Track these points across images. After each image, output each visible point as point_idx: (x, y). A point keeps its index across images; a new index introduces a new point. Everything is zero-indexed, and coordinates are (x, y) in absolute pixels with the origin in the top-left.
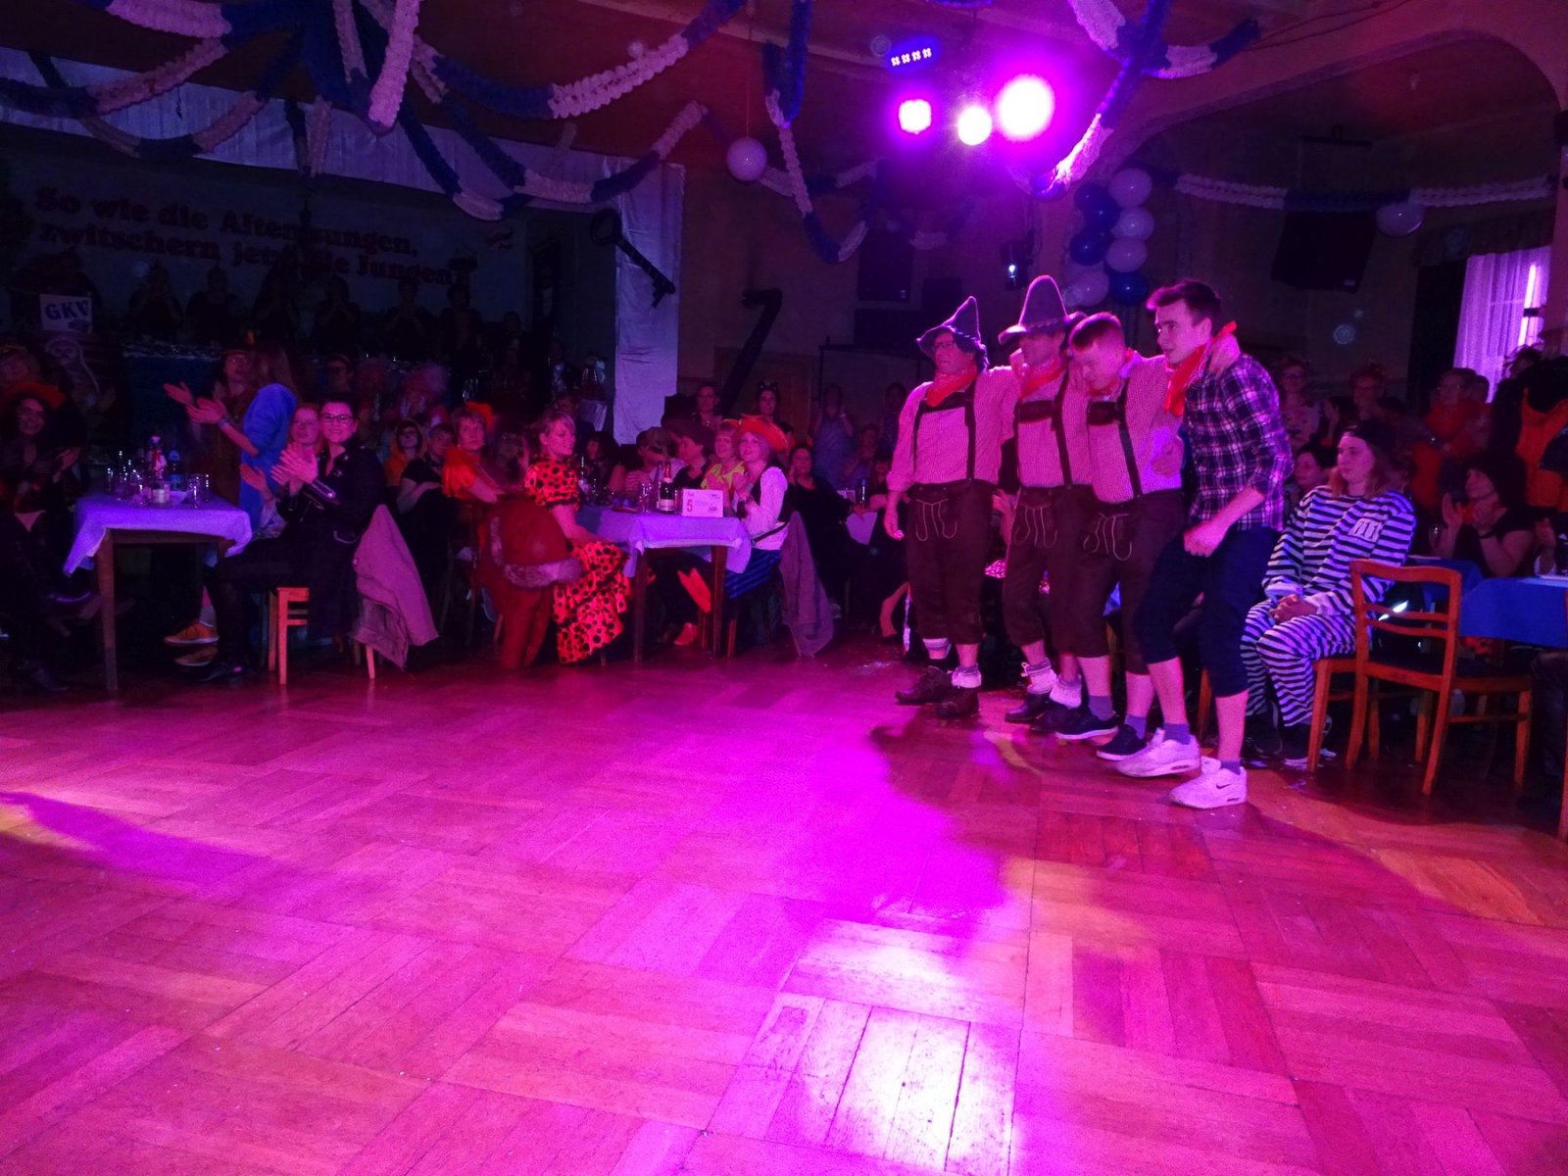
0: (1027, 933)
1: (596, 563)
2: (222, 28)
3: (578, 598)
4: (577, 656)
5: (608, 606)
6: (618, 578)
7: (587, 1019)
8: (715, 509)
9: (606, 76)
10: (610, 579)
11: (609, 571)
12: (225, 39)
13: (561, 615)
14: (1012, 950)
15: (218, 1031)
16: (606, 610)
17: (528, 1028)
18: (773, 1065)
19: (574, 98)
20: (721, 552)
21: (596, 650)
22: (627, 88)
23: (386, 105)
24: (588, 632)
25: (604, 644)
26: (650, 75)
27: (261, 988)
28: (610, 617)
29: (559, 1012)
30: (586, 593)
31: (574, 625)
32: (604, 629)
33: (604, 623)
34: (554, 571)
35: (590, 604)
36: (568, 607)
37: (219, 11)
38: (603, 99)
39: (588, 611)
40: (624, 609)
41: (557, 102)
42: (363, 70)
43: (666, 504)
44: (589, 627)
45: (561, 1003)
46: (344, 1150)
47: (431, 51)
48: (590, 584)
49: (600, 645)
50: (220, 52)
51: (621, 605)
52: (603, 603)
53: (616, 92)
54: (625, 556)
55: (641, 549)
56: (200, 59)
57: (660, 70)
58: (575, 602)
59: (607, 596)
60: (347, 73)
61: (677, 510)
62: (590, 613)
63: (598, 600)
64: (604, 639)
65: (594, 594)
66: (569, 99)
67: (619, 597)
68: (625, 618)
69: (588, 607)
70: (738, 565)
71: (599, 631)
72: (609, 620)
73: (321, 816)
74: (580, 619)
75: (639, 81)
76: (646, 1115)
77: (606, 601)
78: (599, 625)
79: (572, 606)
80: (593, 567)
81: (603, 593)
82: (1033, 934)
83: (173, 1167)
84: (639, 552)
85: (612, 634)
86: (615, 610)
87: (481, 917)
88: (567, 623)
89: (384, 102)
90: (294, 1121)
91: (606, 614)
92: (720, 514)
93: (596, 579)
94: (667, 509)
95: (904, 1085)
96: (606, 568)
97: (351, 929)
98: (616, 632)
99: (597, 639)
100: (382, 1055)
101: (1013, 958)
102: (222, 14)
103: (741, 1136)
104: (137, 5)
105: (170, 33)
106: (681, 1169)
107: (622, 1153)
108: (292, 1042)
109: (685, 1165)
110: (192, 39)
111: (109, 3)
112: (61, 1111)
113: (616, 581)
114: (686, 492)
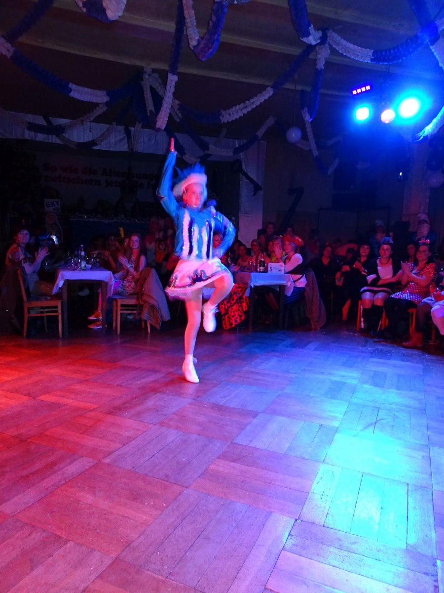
0: (428, 446)
1: (236, 291)
2: (106, 99)
3: (229, 305)
4: (229, 327)
5: (240, 308)
6: (244, 297)
7: (244, 468)
8: (280, 271)
9: (242, 105)
10: (241, 298)
11: (241, 295)
12: (107, 104)
13: (223, 311)
14: (423, 454)
15: (107, 460)
16: (239, 310)
17: (221, 469)
18: (323, 494)
19: (230, 114)
20: (282, 287)
21: (236, 325)
22: (249, 109)
23: (162, 121)
24: (233, 318)
25: (239, 323)
26: (258, 103)
27: (120, 446)
28: (241, 312)
29: (232, 464)
30: (231, 303)
31: (227, 315)
32: (238, 317)
33: (239, 315)
35: (233, 307)
36: (225, 308)
37: (105, 93)
38: (240, 114)
40: (247, 309)
41: (223, 117)
42: (154, 111)
43: (262, 268)
44: (233, 316)
45: (233, 461)
46: (154, 513)
47: (177, 102)
48: (233, 300)
49: (237, 323)
50: (105, 108)
51: (245, 308)
53: (245, 111)
54: (246, 289)
55: (253, 286)
56: (99, 111)
57: (262, 101)
58: (228, 306)
59: (239, 304)
60: (148, 112)
61: (266, 271)
62: (233, 311)
63: (236, 306)
64: (239, 321)
65: (235, 303)
66: (227, 115)
67: (244, 305)
68: (246, 313)
69: (232, 309)
70: (289, 293)
71: (237, 318)
72: (240, 314)
73: (138, 382)
74: (229, 313)
75: (254, 106)
76: (272, 510)
77: (239, 306)
78: (237, 316)
79: (226, 308)
81: (238, 303)
82: (431, 447)
83: (93, 513)
85: (241, 319)
86: (243, 309)
87: (200, 424)
88: (225, 314)
89: (161, 120)
90: (136, 499)
91: (239, 312)
92: (282, 273)
93: (235, 298)
94: (262, 271)
95: (382, 508)
96: (239, 294)
97: (151, 425)
98: (243, 318)
99: (236, 321)
100: (167, 476)
101: (423, 457)
102: (107, 94)
103: (313, 523)
104: (80, 93)
105: (89, 102)
106: (289, 535)
107: (264, 525)
108: (133, 468)
109: (291, 533)
110: (97, 105)
111: (70, 93)
112: (54, 487)
113: (243, 299)
114: (269, 264)
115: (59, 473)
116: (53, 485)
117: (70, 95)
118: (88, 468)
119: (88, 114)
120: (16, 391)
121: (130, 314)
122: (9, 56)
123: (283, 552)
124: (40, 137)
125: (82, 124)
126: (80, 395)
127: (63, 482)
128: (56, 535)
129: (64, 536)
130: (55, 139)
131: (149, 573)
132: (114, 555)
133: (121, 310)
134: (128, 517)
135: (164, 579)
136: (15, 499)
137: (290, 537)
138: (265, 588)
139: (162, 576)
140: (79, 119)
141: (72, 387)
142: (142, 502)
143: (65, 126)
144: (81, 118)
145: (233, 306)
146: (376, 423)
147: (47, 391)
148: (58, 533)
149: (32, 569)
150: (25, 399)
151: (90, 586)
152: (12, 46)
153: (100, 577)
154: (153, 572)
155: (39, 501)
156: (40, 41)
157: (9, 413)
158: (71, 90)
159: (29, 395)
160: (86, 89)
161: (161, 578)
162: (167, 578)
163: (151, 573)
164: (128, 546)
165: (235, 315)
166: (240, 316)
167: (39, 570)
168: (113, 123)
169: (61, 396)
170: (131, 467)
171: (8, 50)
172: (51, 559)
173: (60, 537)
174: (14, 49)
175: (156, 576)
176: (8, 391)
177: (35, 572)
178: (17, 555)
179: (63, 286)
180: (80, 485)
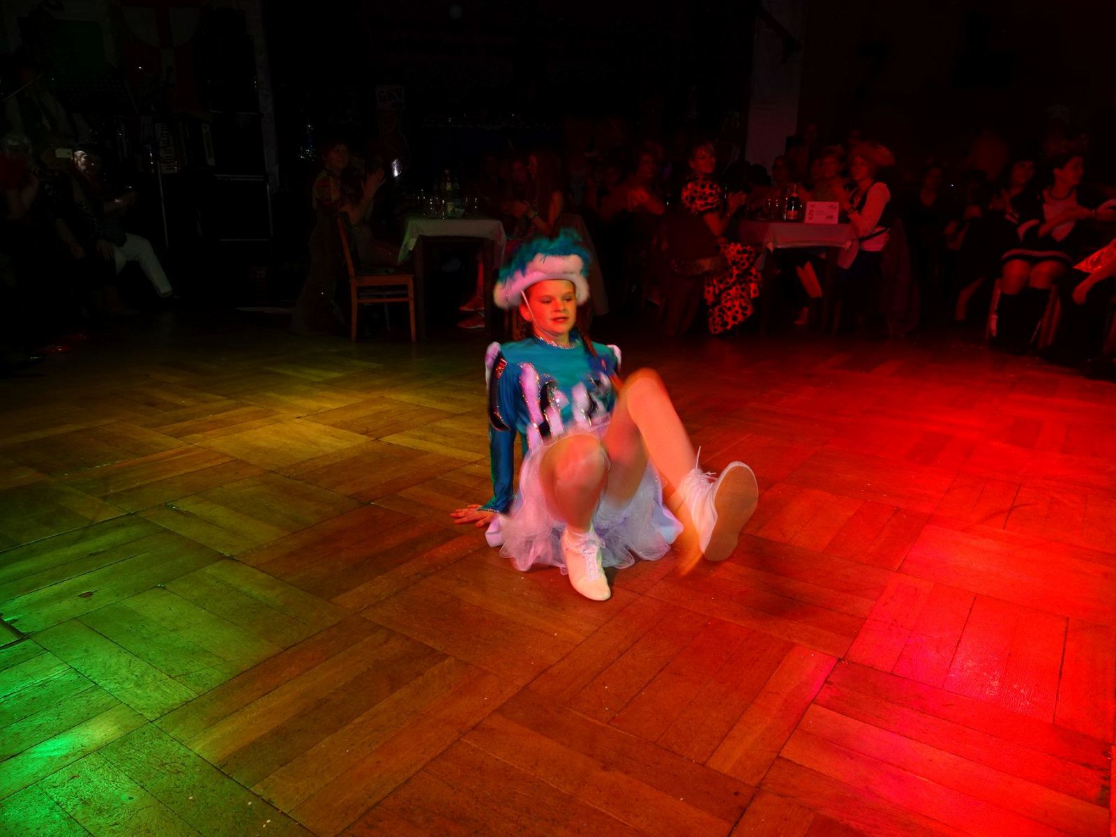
1: (737, 260)
3: (722, 286)
4: (720, 330)
5: (743, 294)
6: (753, 271)
8: (832, 217)
10: (746, 272)
11: (746, 266)
13: (710, 298)
18: (894, 623)
20: (834, 252)
21: (734, 326)
24: (729, 313)
25: (740, 322)
28: (745, 301)
30: (727, 283)
31: (718, 307)
32: (740, 311)
33: (741, 306)
34: (707, 264)
35: (731, 291)
36: (714, 293)
39: (729, 297)
40: (757, 295)
43: (793, 214)
44: (729, 309)
48: (731, 276)
49: (736, 323)
51: (755, 292)
52: (740, 291)
54: (758, 255)
58: (719, 289)
59: (743, 286)
61: (800, 219)
62: (731, 299)
63: (737, 289)
64: (740, 318)
65: (734, 284)
67: (753, 286)
68: (755, 302)
69: (729, 294)
70: (847, 263)
71: (737, 312)
72: (744, 305)
74: (723, 302)
76: (795, 641)
77: (743, 290)
78: (737, 308)
79: (717, 292)
80: (734, 263)
81: (740, 284)
83: (484, 619)
84: (768, 250)
85: (745, 315)
86: (749, 295)
88: (714, 304)
91: (742, 300)
92: (835, 221)
93: (736, 272)
94: (792, 218)
96: (743, 264)
98: (749, 313)
99: (735, 318)
101: (1105, 574)
103: (872, 667)
106: (826, 682)
107: (779, 663)
109: (829, 680)
112: (419, 576)
113: (751, 274)
114: (809, 203)
115: (424, 555)
116: (416, 574)
118: (470, 551)
120: (346, 426)
123: (812, 706)
126: (451, 437)
127: (432, 571)
128: (427, 647)
129: (438, 649)
131: (578, 714)
132: (520, 683)
134: (541, 631)
135: (604, 725)
136: (361, 589)
137: (826, 685)
138: (779, 758)
139: (600, 720)
141: (438, 424)
142: (563, 609)
145: (730, 288)
146: (1011, 510)
147: (396, 428)
148: (431, 644)
149: (393, 690)
150: (362, 440)
151: (484, 722)
153: (500, 710)
154: (585, 713)
155: (395, 594)
157: (339, 460)
159: (366, 433)
161: (598, 723)
162: (608, 724)
163: (582, 715)
164: (543, 672)
165: (734, 306)
166: (744, 309)
167: (402, 693)
169: (420, 438)
172: (421, 678)
173: (433, 650)
175: (590, 719)
176: (333, 425)
177: (397, 695)
178: (368, 669)
179: (415, 247)
180: (459, 576)
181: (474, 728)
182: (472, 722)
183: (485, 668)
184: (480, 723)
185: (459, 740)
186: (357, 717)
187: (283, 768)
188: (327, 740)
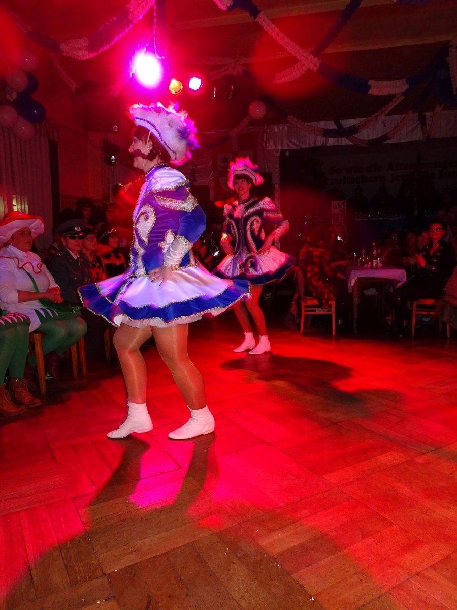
2: (405, 88)
15: (420, 460)
50: (402, 98)
56: (393, 104)
60: (454, 90)
102: (406, 82)
104: (378, 88)
105: (388, 95)
108: (452, 474)
110: (394, 96)
111: (369, 90)
115: (373, 460)
117: (369, 92)
118: (400, 462)
119: (383, 109)
121: (426, 316)
122: (315, 70)
124: (331, 141)
125: (376, 120)
128: (380, 515)
129: (388, 518)
130: (345, 141)
132: (444, 553)
133: (417, 311)
136: (338, 473)
140: (373, 116)
143: (359, 126)
144: (376, 114)
148: (382, 514)
149: (364, 537)
151: (423, 572)
152: (319, 60)
153: (433, 567)
155: (358, 480)
156: (340, 46)
158: (369, 88)
160: (385, 83)
167: (369, 541)
168: (409, 112)
170: (449, 473)
171: (315, 65)
172: (379, 534)
173: (385, 518)
174: (320, 61)
177: (366, 541)
178: (348, 521)
179: (354, 284)
180: (395, 476)
181: (418, 574)
182: (416, 570)
183: (419, 537)
184: (421, 572)
185: (408, 579)
186: (345, 548)
187: (307, 568)
188: (329, 558)
